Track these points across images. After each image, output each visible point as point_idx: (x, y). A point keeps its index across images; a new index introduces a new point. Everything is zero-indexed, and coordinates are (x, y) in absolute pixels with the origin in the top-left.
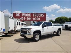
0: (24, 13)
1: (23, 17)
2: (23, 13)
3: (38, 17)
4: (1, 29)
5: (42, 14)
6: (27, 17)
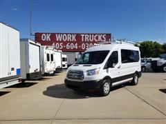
4: (13, 69)
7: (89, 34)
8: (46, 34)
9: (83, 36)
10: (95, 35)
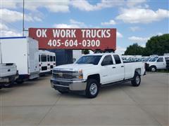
0: (58, 29)
1: (57, 39)
2: (55, 29)
3: (94, 39)
5: (107, 29)
7: (91, 29)
8: (41, 29)
9: (83, 31)
10: (97, 30)
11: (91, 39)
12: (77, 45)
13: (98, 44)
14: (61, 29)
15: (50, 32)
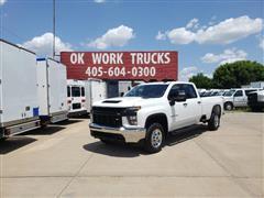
0: (99, 53)
1: (97, 66)
3: (147, 65)
6: (109, 66)
11: (144, 66)
12: (124, 74)
13: (153, 72)
14: (103, 53)
15: (88, 56)
